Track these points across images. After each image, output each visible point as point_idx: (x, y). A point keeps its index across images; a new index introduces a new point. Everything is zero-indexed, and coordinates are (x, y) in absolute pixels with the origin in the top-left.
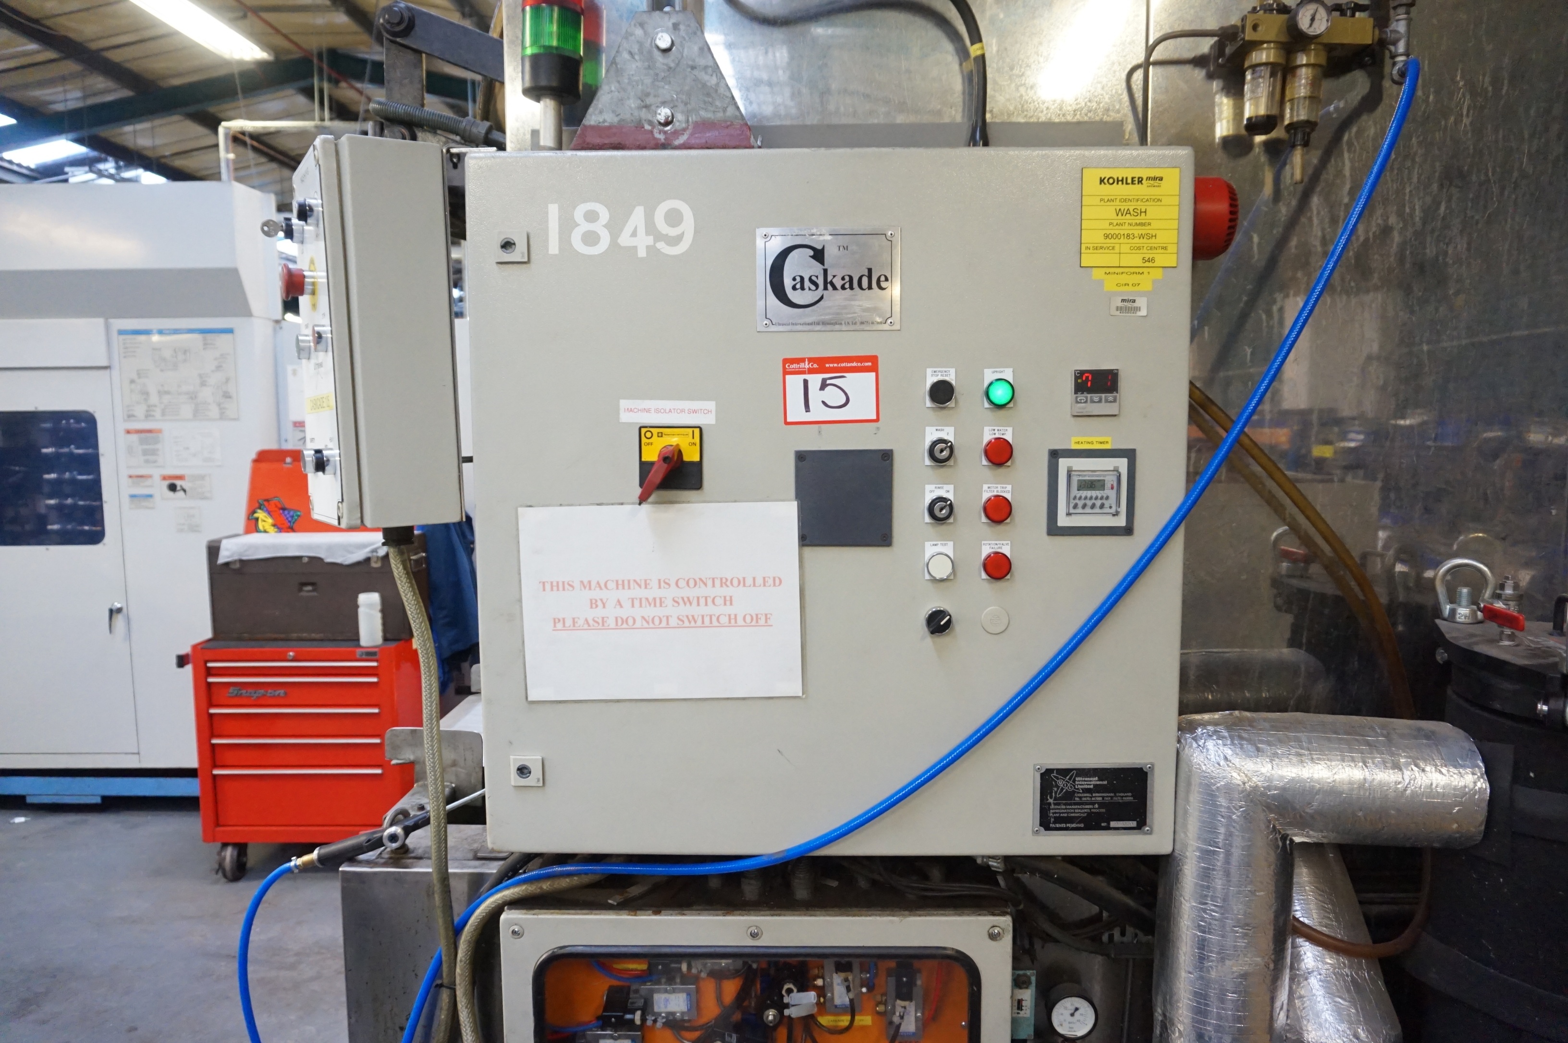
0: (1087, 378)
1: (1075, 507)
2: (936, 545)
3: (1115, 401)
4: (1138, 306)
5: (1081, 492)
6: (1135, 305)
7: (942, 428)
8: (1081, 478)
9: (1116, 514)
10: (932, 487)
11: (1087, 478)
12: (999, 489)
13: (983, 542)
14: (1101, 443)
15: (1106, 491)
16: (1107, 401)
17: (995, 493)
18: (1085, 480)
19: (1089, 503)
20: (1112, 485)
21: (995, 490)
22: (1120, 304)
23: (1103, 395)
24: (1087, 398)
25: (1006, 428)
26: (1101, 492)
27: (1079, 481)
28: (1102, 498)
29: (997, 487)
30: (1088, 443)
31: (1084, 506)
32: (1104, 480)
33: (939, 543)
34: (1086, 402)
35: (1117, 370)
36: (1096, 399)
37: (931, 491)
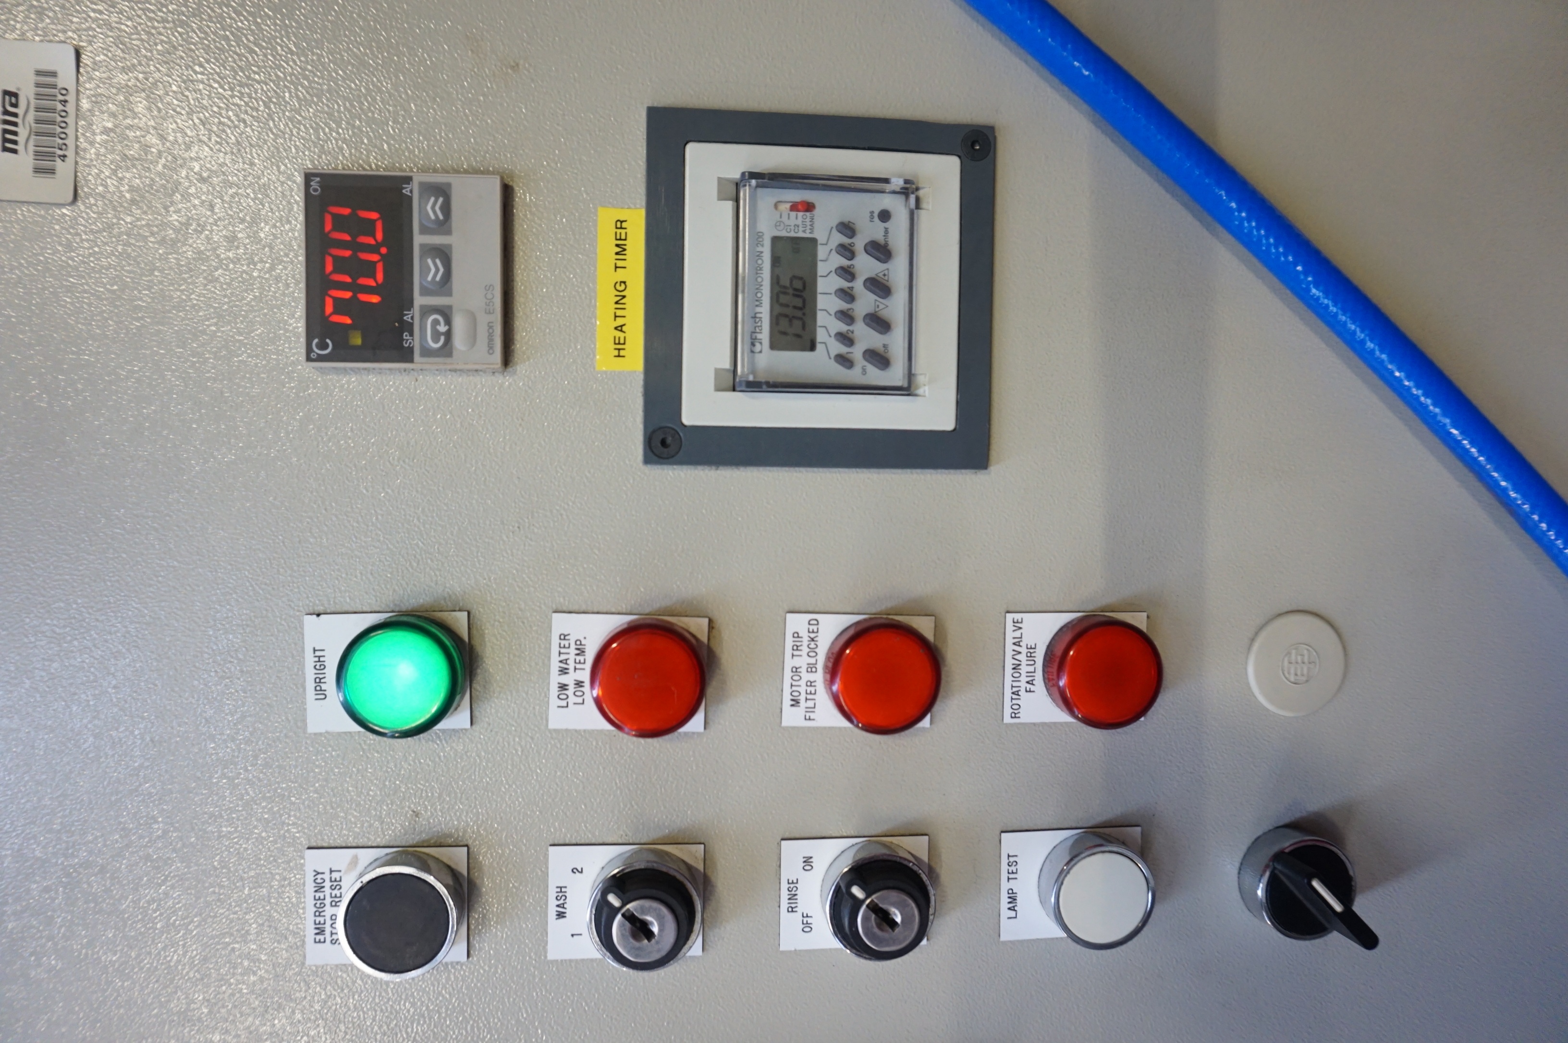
0: (341, 307)
1: (880, 359)
2: (1013, 899)
3: (442, 192)
4: (32, 78)
5: (821, 335)
6: (27, 93)
7: (552, 893)
8: (765, 335)
9: (909, 189)
10: (789, 924)
11: (765, 311)
12: (803, 661)
13: (1007, 719)
14: (621, 250)
15: (820, 235)
16: (444, 225)
17: (819, 677)
18: (775, 320)
19: (866, 302)
20: (794, 207)
21: (806, 677)
22: (25, 159)
23: (419, 239)
24: (427, 311)
25: (555, 641)
26: (822, 252)
27: (774, 345)
28: (847, 251)
29: (796, 670)
30: (620, 300)
31: (879, 323)
32: (775, 240)
33: (1005, 886)
34: (446, 314)
35: (308, 177)
36: (434, 270)
37: (807, 927)
